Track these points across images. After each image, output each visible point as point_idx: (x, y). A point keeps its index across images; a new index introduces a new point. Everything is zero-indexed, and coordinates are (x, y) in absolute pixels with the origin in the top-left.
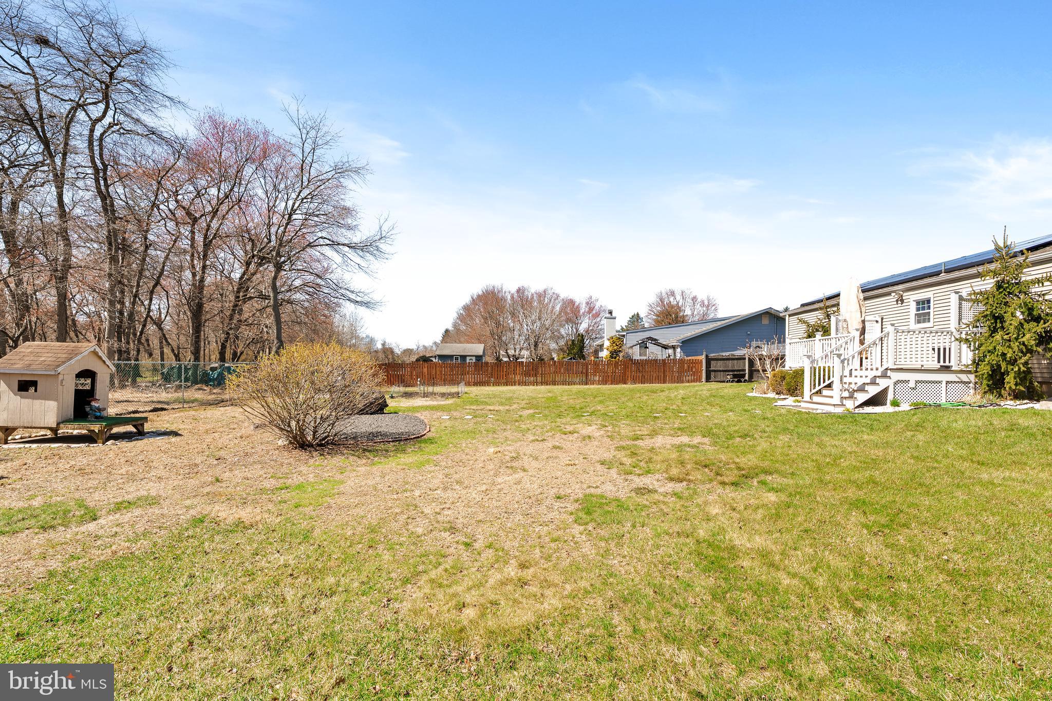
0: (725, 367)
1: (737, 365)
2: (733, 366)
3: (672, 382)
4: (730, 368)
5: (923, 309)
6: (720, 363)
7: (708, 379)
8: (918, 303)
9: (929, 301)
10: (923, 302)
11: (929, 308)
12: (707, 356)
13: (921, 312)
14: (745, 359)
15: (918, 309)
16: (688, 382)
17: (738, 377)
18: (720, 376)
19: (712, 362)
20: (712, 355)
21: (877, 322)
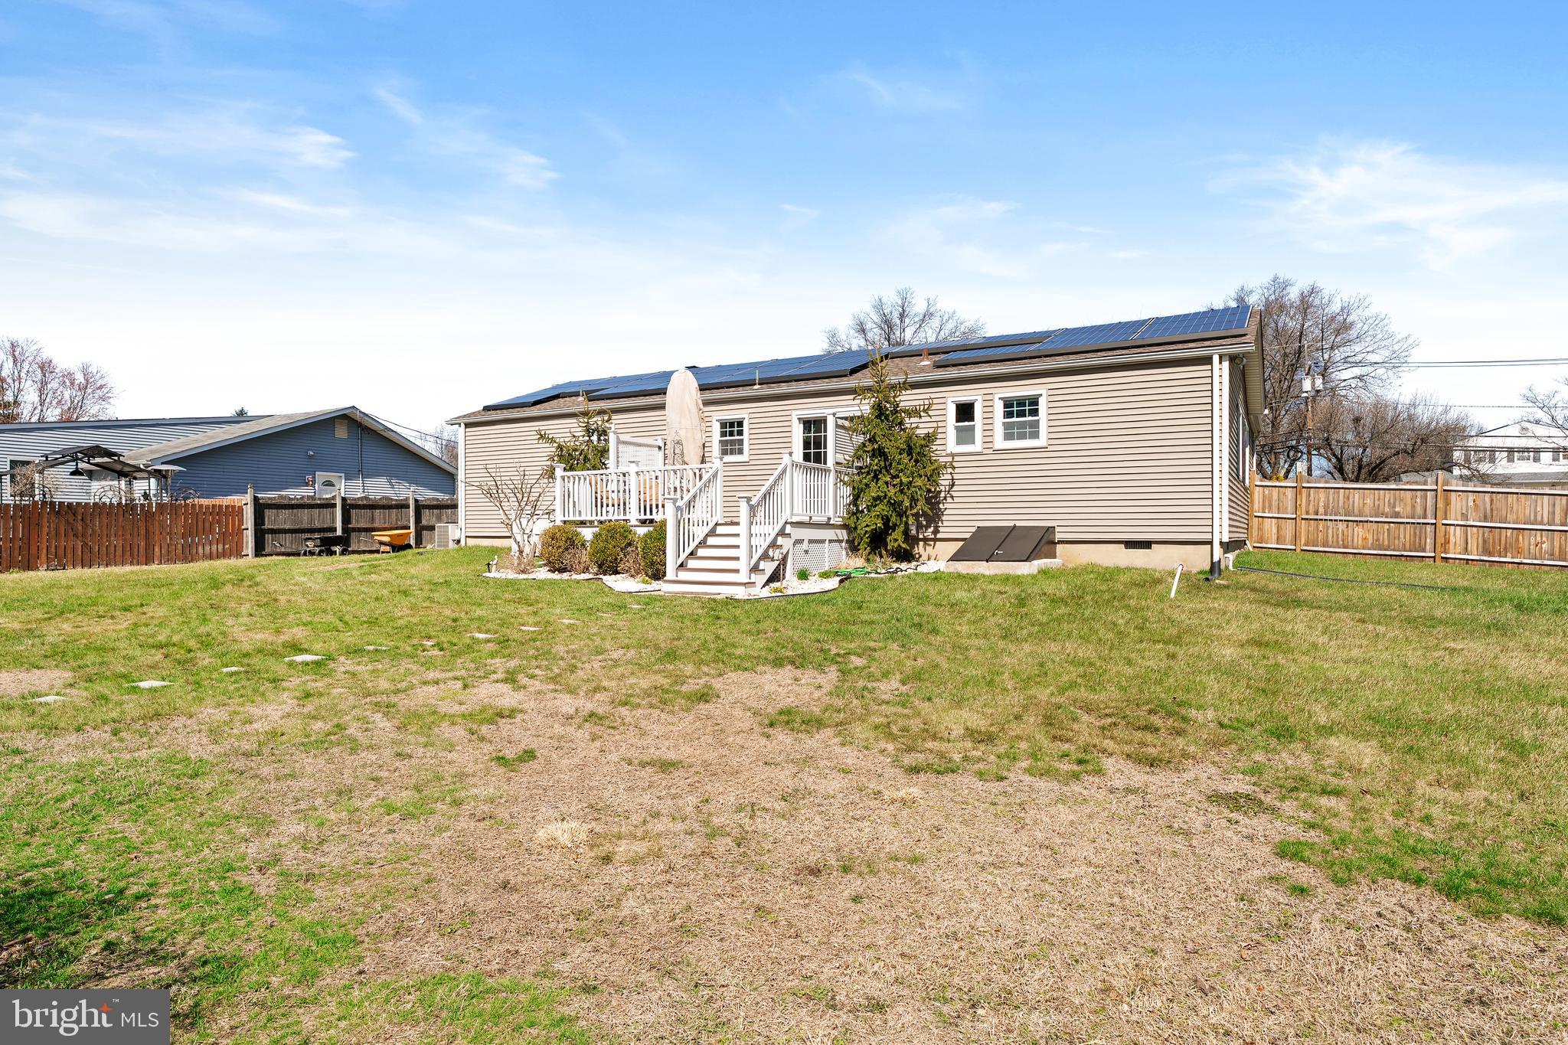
0: (295, 522)
1: (317, 518)
2: (312, 520)
3: (169, 561)
4: (305, 525)
5: (731, 434)
6: (285, 514)
7: (259, 551)
8: (723, 425)
9: (740, 424)
10: (732, 425)
11: (740, 433)
12: (256, 499)
13: (728, 438)
14: (334, 506)
15: (723, 434)
16: (211, 557)
17: (329, 544)
18: (288, 542)
19: (267, 512)
20: (265, 496)
21: (660, 448)
